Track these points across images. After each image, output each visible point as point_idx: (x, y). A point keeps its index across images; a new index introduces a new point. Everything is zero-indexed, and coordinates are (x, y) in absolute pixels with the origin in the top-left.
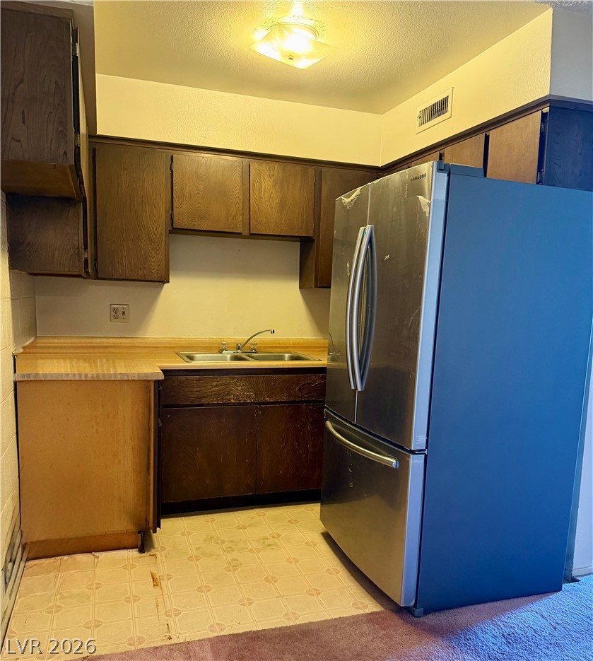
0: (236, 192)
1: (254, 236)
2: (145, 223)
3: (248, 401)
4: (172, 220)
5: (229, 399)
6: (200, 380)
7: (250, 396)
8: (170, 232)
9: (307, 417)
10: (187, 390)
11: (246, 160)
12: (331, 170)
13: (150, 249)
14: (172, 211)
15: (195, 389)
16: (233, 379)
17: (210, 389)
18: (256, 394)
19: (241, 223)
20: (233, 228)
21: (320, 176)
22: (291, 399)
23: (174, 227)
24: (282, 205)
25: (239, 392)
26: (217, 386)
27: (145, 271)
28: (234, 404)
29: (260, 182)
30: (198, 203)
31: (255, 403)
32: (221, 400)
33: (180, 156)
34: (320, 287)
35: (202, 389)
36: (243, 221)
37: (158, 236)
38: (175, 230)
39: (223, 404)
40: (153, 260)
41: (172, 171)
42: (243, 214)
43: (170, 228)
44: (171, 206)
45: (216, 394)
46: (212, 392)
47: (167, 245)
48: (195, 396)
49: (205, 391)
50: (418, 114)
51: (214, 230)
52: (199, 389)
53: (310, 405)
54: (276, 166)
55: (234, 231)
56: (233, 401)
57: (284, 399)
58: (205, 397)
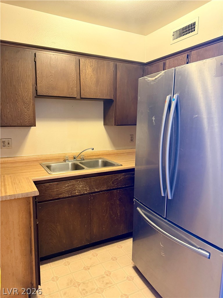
0: (72, 75)
1: (82, 99)
2: (20, 92)
3: (86, 192)
4: (37, 91)
5: (75, 193)
6: (58, 184)
7: (87, 189)
8: (35, 97)
9: (117, 197)
10: (50, 191)
11: (77, 57)
12: (122, 64)
13: (24, 107)
14: (36, 85)
15: (55, 190)
16: (77, 181)
17: (64, 188)
18: (90, 188)
19: (76, 92)
20: (71, 95)
21: (116, 67)
22: (108, 188)
23: (38, 94)
24: (97, 82)
25: (81, 188)
26: (68, 186)
27: (21, 120)
28: (78, 195)
29: (86, 69)
30: (52, 80)
31: (89, 193)
32: (70, 194)
33: (40, 53)
34: (117, 125)
35: (60, 189)
36: (77, 91)
37: (28, 100)
38: (38, 96)
39: (72, 197)
40: (26, 114)
41: (35, 62)
42: (77, 87)
43: (35, 95)
44: (35, 83)
45: (68, 191)
46: (65, 190)
47: (34, 105)
48: (55, 194)
49: (61, 190)
50: (172, 34)
51: (63, 96)
52: (57, 190)
53: (118, 191)
54: (94, 61)
55: (72, 96)
56: (77, 194)
57: (105, 189)
58: (61, 194)
